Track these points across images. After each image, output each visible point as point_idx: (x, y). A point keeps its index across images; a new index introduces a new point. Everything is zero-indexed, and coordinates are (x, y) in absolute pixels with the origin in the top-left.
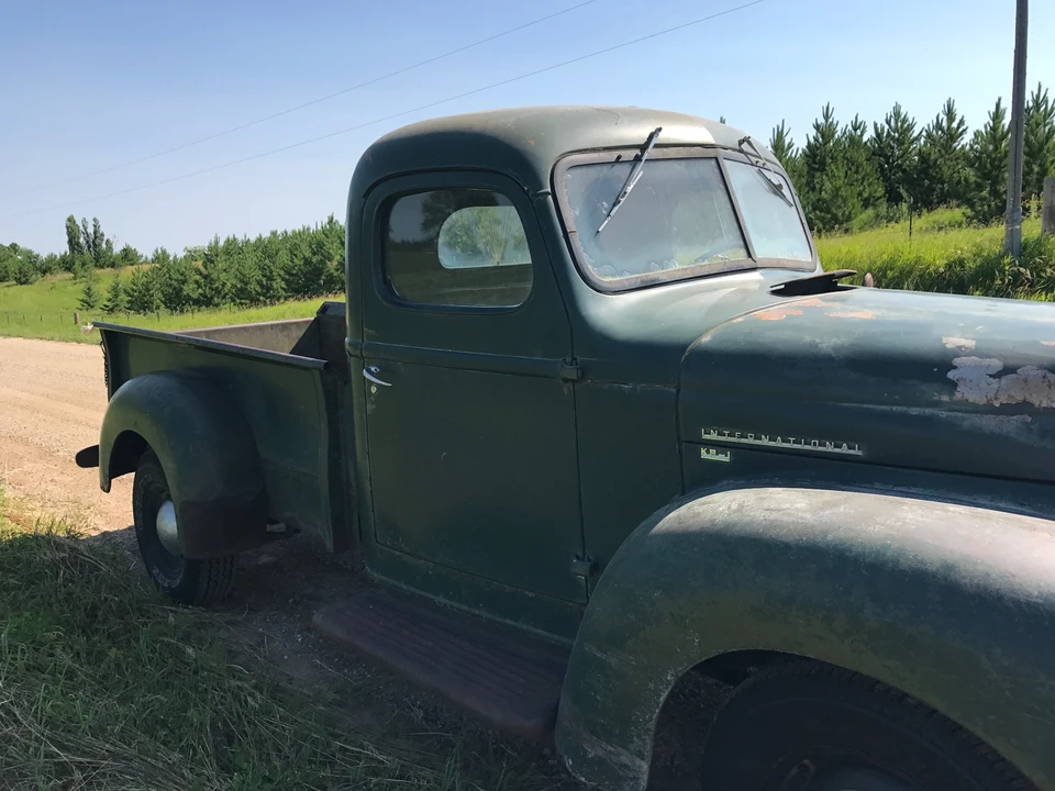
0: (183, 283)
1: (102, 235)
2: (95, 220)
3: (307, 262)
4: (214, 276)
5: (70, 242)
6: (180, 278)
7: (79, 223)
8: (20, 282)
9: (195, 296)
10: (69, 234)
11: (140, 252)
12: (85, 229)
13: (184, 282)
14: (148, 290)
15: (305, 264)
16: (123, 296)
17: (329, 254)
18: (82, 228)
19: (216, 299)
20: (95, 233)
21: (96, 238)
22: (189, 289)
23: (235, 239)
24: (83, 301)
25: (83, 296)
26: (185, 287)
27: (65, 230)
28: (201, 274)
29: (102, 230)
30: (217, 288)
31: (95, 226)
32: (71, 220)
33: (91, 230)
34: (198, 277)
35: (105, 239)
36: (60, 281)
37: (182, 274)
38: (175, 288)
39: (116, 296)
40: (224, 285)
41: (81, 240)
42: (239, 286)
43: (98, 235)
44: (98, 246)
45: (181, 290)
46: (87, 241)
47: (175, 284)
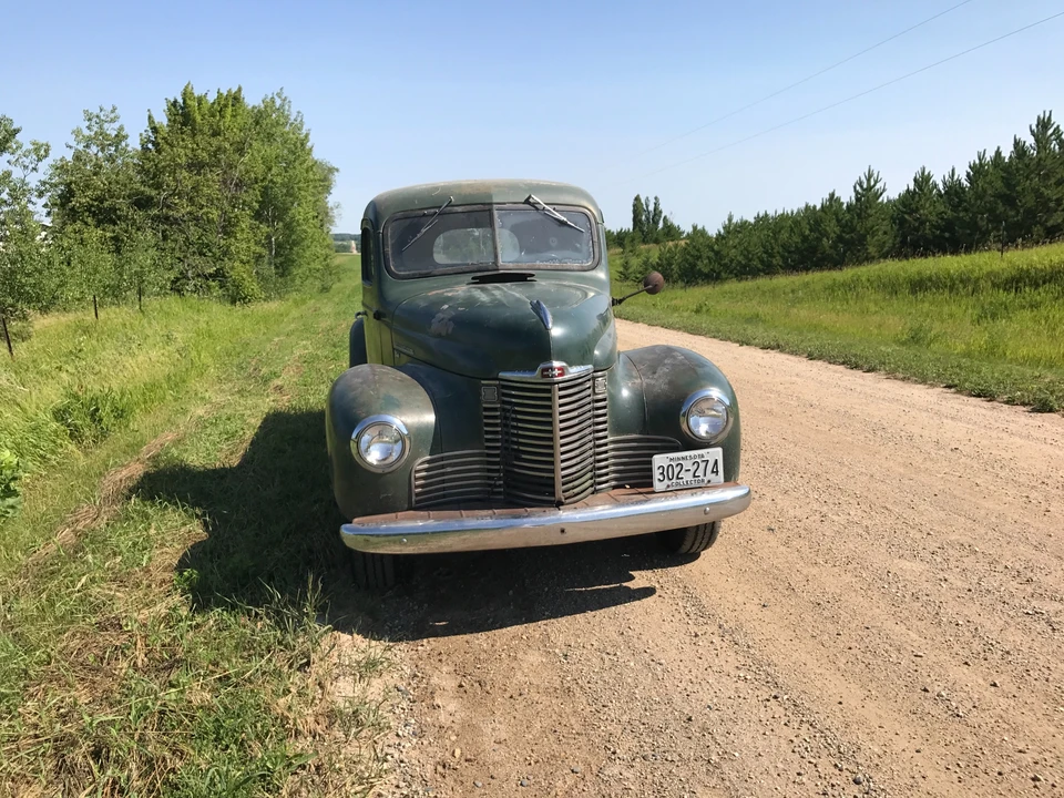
1: (661, 212)
2: (656, 198)
3: (805, 239)
4: (724, 253)
5: (634, 220)
6: (696, 253)
7: (643, 201)
9: (706, 270)
10: (635, 212)
11: (682, 229)
12: (647, 207)
13: (699, 258)
14: (670, 265)
15: (803, 242)
17: (825, 230)
18: (645, 207)
19: (723, 274)
20: (655, 210)
21: (655, 214)
22: (703, 266)
24: (621, 273)
25: (621, 269)
26: (699, 263)
27: (632, 208)
28: (713, 250)
29: (661, 207)
30: (725, 264)
31: (655, 204)
32: (637, 199)
33: (651, 208)
34: (711, 254)
35: (663, 215)
37: (698, 250)
38: (690, 264)
39: (646, 270)
40: (732, 261)
41: (644, 217)
42: (743, 262)
43: (657, 212)
44: (656, 223)
45: (695, 265)
46: (648, 219)
47: (691, 259)
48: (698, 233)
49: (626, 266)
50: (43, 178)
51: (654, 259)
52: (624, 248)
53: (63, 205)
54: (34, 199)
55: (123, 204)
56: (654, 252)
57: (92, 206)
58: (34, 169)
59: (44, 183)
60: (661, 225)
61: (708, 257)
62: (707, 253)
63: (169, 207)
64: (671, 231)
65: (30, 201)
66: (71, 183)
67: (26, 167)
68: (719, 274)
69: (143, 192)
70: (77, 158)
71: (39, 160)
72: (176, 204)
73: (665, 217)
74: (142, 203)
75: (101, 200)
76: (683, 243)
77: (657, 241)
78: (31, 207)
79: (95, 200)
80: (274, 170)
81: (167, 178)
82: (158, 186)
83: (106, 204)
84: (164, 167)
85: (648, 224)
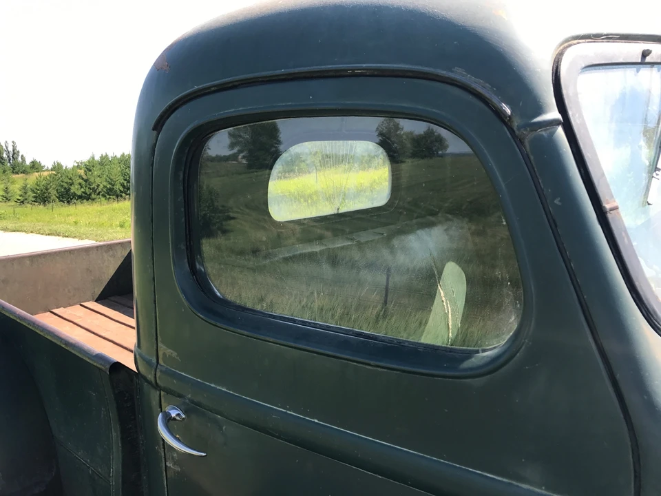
0: (71, 185)
1: (18, 152)
2: (13, 142)
4: (92, 180)
6: (69, 181)
9: (79, 193)
12: (7, 148)
14: (47, 189)
16: (30, 193)
18: (4, 147)
19: (93, 195)
20: (13, 151)
21: (14, 154)
22: (75, 189)
23: (107, 155)
24: (3, 196)
25: (3, 193)
26: (72, 187)
28: (83, 179)
29: (18, 149)
30: (94, 188)
31: (13, 146)
33: (10, 149)
34: (81, 181)
35: (20, 154)
37: (70, 179)
38: (65, 188)
39: (26, 193)
40: (98, 186)
41: (4, 156)
42: (108, 186)
44: (16, 159)
45: (69, 189)
46: (8, 156)
47: (65, 185)
49: (7, 191)
56: (30, 181)
60: (20, 161)
61: (79, 184)
73: (22, 156)
77: (25, 173)
85: (9, 159)
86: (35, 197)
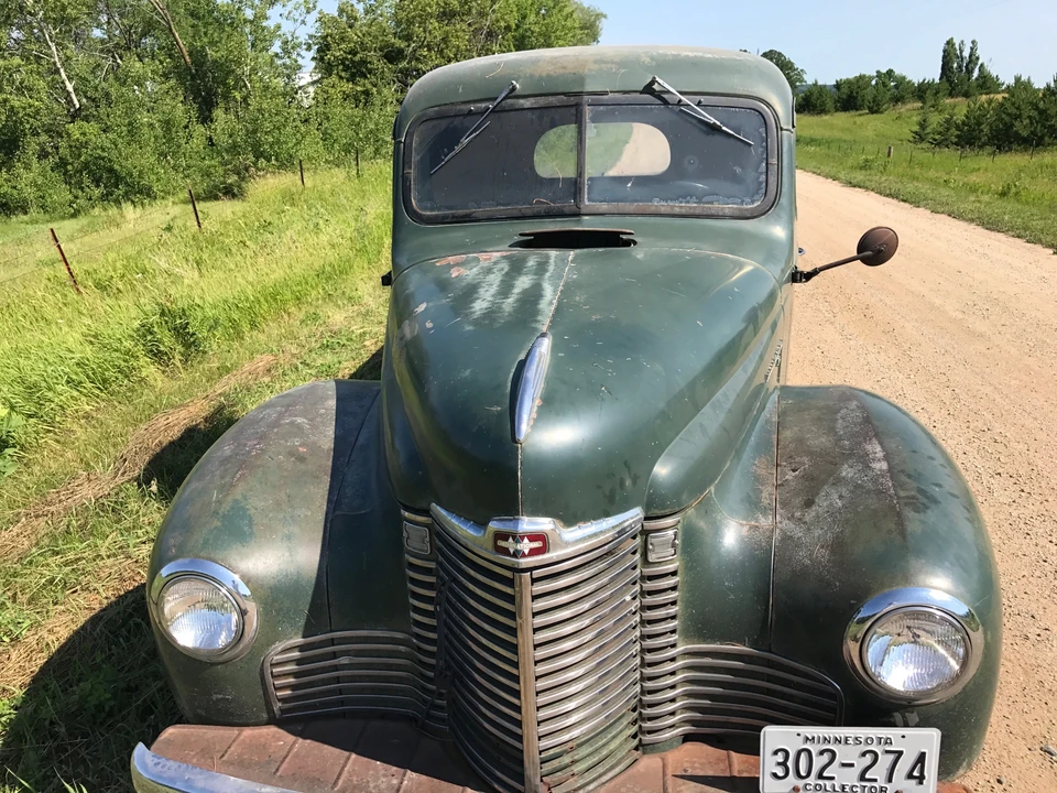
0: (1016, 119)
1: (978, 58)
2: (973, 42)
4: (1051, 112)
5: (943, 68)
6: (1015, 111)
7: (957, 46)
8: (872, 111)
9: (1025, 134)
10: (944, 57)
11: (1001, 80)
12: (961, 52)
13: (1018, 117)
14: (979, 124)
16: (954, 131)
18: (958, 52)
19: (1046, 138)
20: (970, 56)
21: (970, 61)
22: (1021, 127)
24: (916, 133)
25: (916, 128)
26: (1017, 123)
27: (942, 54)
28: (1037, 108)
29: (978, 53)
31: (972, 49)
32: (950, 43)
33: (966, 54)
34: (1034, 113)
35: (980, 63)
36: (909, 110)
37: (1018, 108)
38: (1006, 123)
39: (948, 129)
41: (955, 65)
43: (973, 59)
44: (970, 72)
45: (1011, 126)
46: (960, 67)
47: (1007, 119)
48: (1021, 86)
49: (923, 124)
50: (312, 31)
51: (960, 117)
52: (924, 102)
53: (322, 59)
54: (303, 53)
55: (373, 56)
56: (960, 108)
57: (347, 59)
58: (303, 22)
59: (311, 37)
60: (976, 74)
61: (1029, 117)
62: (1028, 111)
63: (418, 60)
64: (987, 83)
65: (298, 54)
66: (327, 36)
67: (296, 21)
68: (1042, 138)
69: (393, 44)
70: (341, 11)
71: (308, 12)
72: (425, 57)
73: (982, 65)
74: (393, 56)
75: (353, 52)
76: (999, 97)
77: (966, 95)
78: (300, 61)
79: (350, 53)
80: (532, 18)
81: (417, 30)
82: (408, 38)
83: (357, 58)
84: (414, 17)
85: (959, 71)
86: (958, 136)
